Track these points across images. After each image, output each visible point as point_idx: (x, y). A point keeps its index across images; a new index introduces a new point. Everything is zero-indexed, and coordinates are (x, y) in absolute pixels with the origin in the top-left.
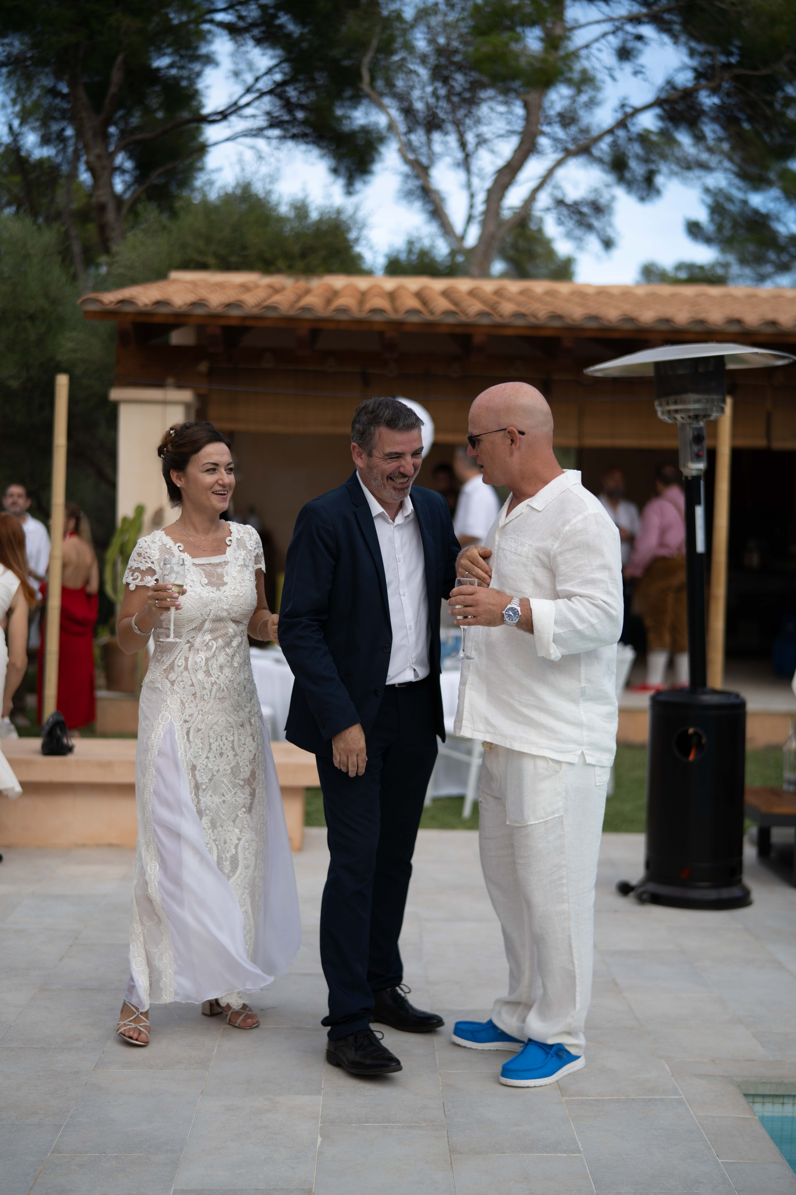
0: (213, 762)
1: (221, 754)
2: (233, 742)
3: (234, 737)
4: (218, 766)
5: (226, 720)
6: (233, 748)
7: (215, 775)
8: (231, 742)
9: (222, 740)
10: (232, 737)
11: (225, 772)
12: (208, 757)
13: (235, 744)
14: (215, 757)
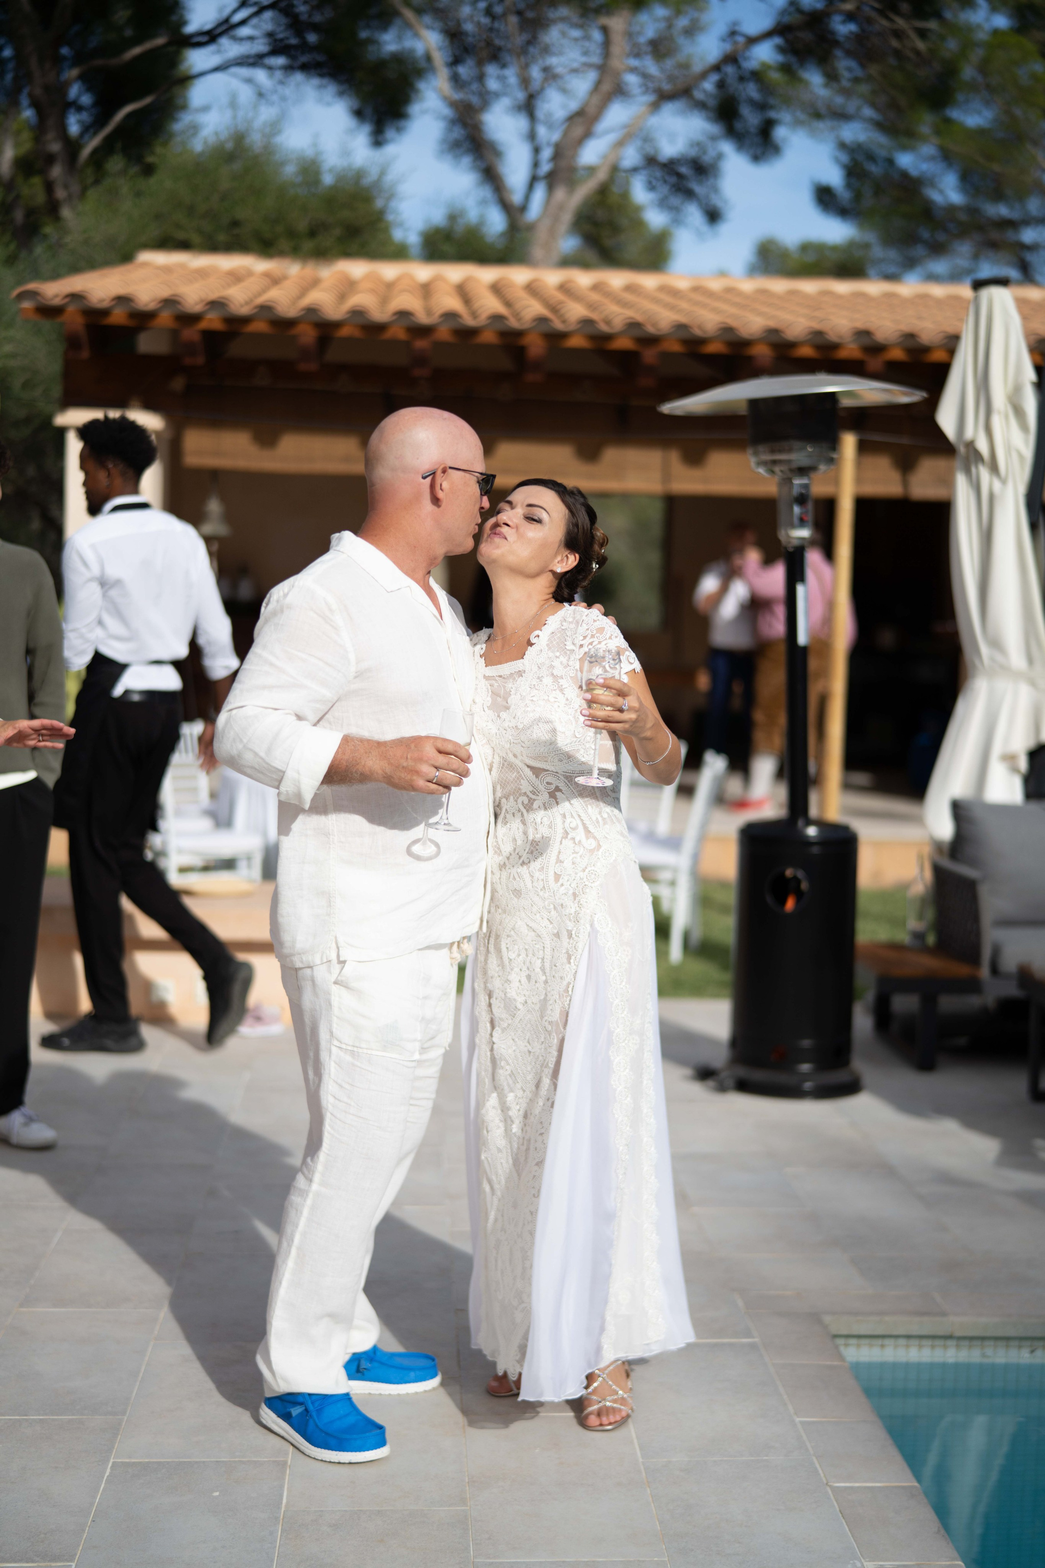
0: (517, 989)
1: (529, 977)
2: (543, 959)
3: (544, 951)
4: (525, 995)
5: (528, 925)
6: (543, 969)
7: (519, 1010)
8: (540, 961)
9: (527, 956)
10: (541, 952)
11: (533, 1006)
12: (508, 980)
13: (545, 964)
14: (520, 981)
